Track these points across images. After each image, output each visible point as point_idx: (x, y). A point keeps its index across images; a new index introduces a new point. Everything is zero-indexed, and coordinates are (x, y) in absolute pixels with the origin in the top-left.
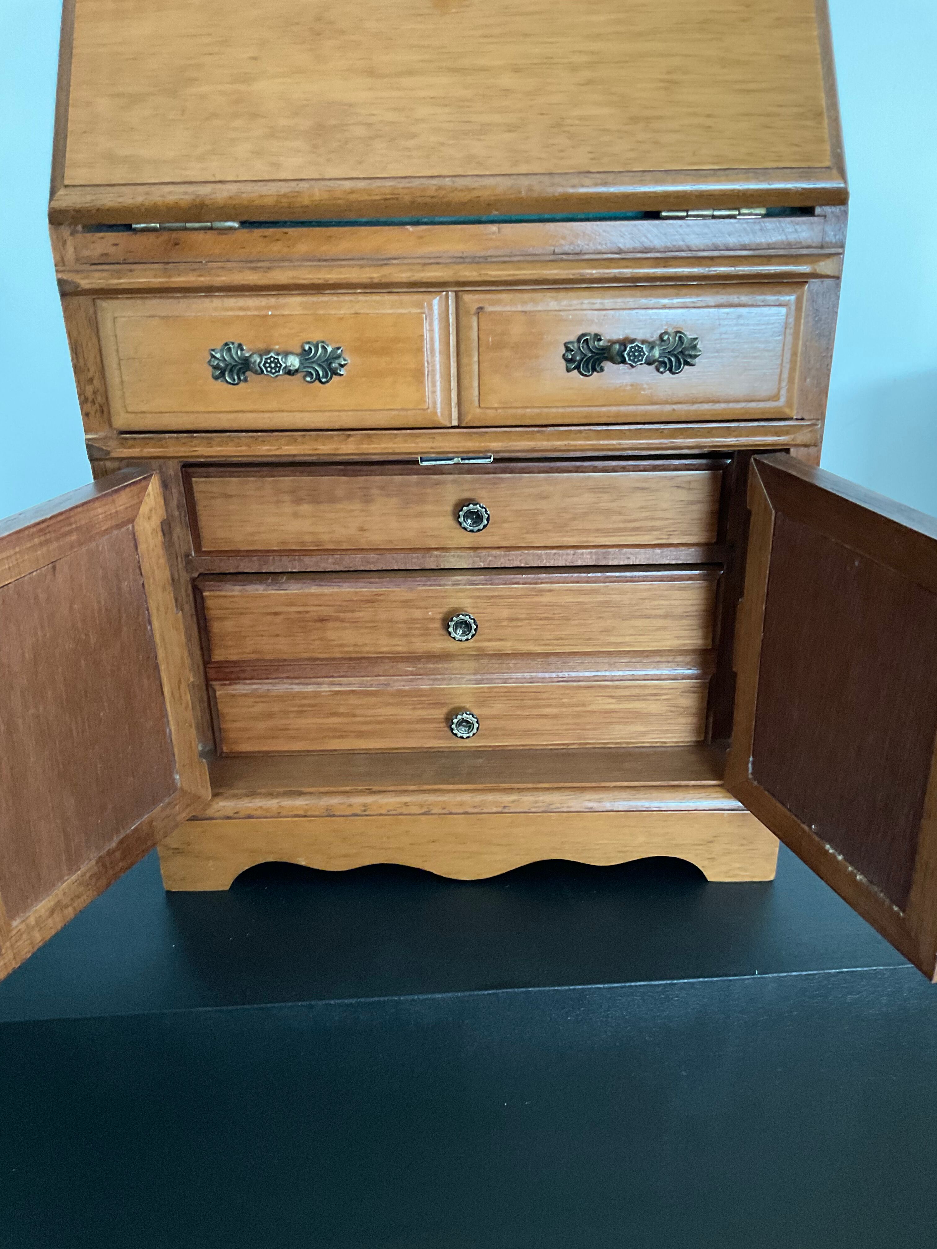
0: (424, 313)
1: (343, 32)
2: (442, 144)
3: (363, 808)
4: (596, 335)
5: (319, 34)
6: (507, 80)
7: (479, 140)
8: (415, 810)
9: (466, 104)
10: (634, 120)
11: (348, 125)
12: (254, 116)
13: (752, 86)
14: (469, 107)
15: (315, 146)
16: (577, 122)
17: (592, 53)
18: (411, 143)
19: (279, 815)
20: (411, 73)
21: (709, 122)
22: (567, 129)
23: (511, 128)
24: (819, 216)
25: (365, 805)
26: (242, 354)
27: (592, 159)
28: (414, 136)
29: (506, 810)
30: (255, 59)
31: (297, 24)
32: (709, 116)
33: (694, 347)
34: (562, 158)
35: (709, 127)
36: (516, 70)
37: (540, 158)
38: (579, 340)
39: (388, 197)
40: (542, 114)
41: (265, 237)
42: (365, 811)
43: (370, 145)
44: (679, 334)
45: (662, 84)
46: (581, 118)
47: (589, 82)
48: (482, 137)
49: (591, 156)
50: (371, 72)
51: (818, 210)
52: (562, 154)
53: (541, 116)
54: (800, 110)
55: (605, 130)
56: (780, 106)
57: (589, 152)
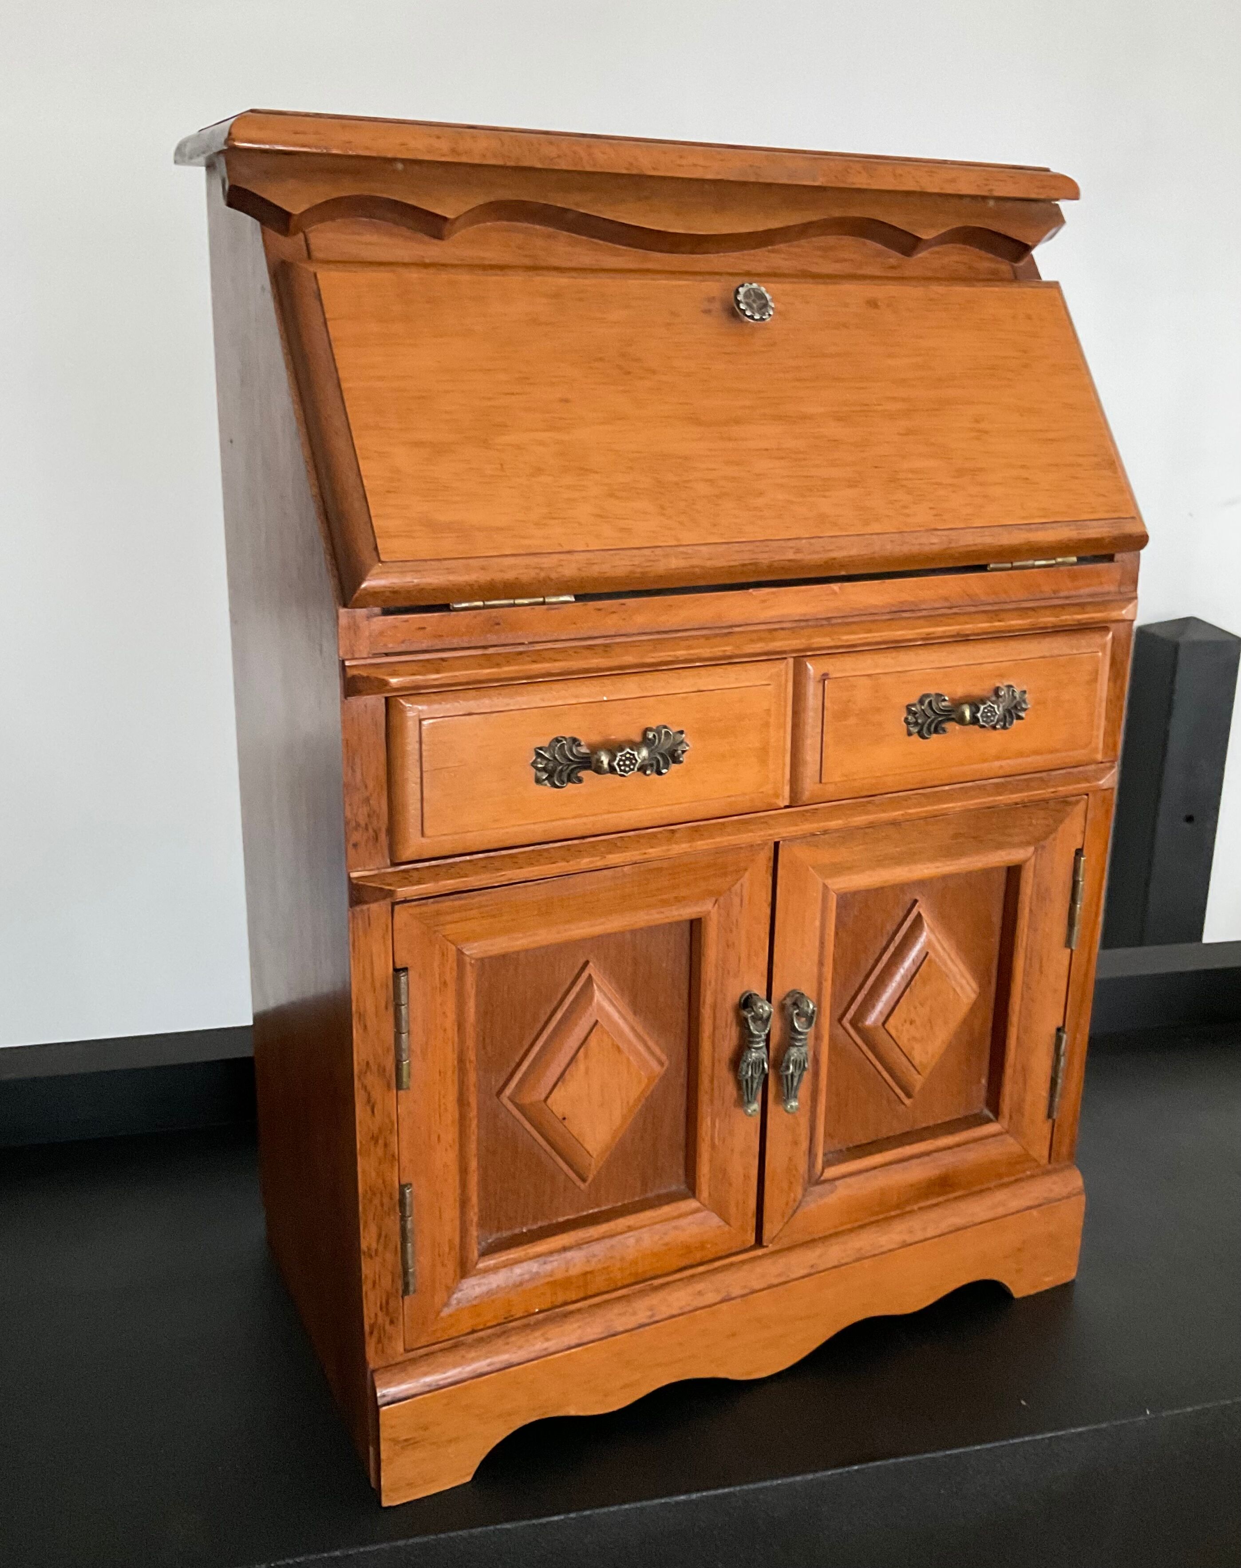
1: (654, 372)
2: (792, 502)
3: (651, 1313)
4: (939, 695)
5: (629, 373)
6: (833, 430)
7: (825, 497)
8: (712, 1298)
9: (801, 456)
10: (960, 472)
11: (690, 481)
12: (584, 471)
13: (1051, 435)
14: (805, 460)
15: (663, 507)
16: (910, 476)
17: (904, 400)
18: (760, 502)
20: (737, 421)
21: (1024, 473)
22: (904, 482)
23: (852, 484)
24: (1117, 562)
25: (652, 1309)
26: (577, 751)
28: (761, 494)
29: (813, 1271)
30: (566, 401)
31: (602, 359)
32: (1023, 467)
33: (1024, 701)
34: (908, 515)
35: (1027, 479)
36: (839, 418)
37: (888, 516)
38: (921, 702)
39: (746, 562)
40: (876, 467)
41: (600, 610)
42: (653, 1316)
43: (719, 505)
44: (1011, 689)
45: (975, 434)
46: (912, 471)
47: (909, 432)
48: (827, 494)
49: (934, 512)
50: (694, 420)
51: (1118, 557)
52: (907, 511)
53: (877, 469)
54: (1096, 459)
55: (937, 484)
56: (1079, 455)
57: (931, 508)
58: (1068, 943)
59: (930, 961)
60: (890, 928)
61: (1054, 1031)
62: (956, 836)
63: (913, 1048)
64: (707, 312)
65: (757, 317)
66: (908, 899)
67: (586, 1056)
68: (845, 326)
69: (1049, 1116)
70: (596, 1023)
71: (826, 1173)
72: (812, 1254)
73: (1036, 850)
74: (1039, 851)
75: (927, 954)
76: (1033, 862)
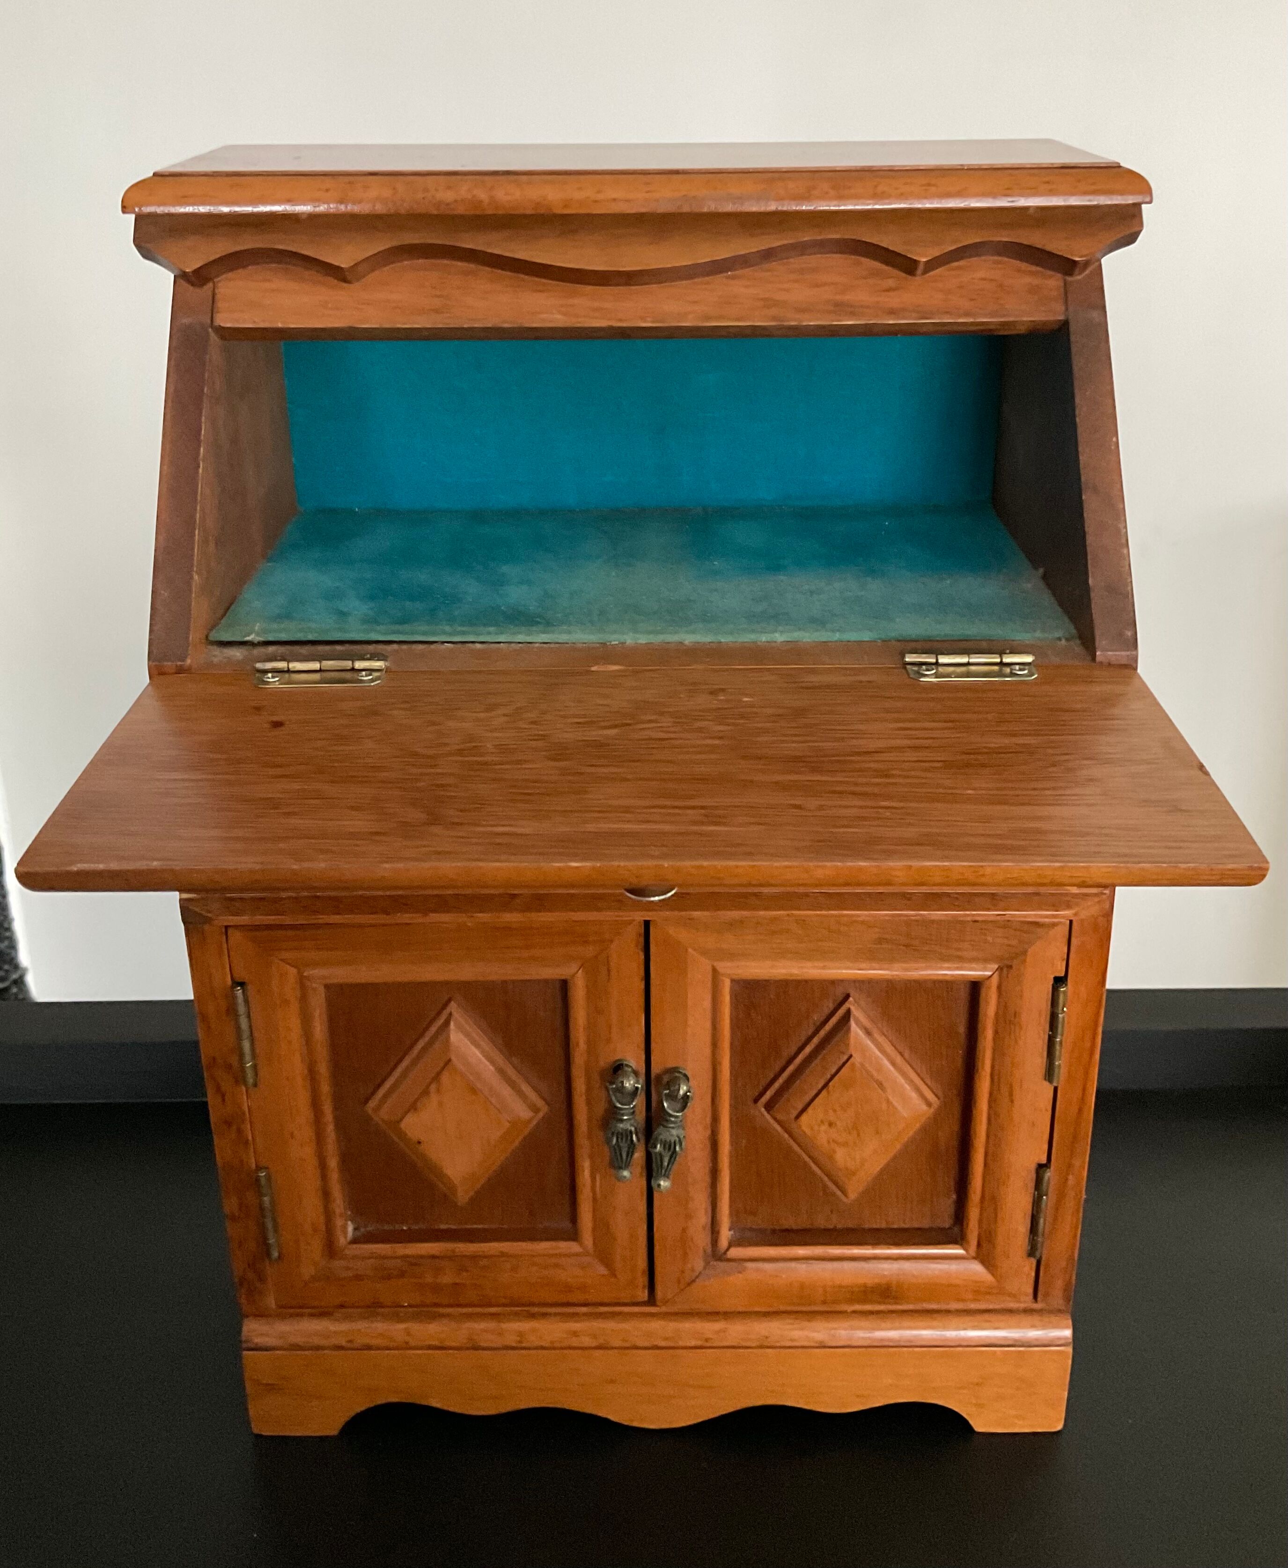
3: (519, 1339)
8: (587, 1341)
19: (406, 1347)
25: (521, 1334)
29: (708, 1344)
42: (520, 1342)
58: (1050, 1074)
59: (853, 1065)
60: (817, 1017)
61: (1033, 1167)
62: (880, 941)
63: (834, 1152)
66: (840, 992)
67: (438, 1091)
69: (1031, 1253)
70: (450, 1060)
71: (734, 1252)
72: (709, 1328)
73: (1000, 969)
74: (1005, 970)
75: (851, 1056)
76: (995, 981)
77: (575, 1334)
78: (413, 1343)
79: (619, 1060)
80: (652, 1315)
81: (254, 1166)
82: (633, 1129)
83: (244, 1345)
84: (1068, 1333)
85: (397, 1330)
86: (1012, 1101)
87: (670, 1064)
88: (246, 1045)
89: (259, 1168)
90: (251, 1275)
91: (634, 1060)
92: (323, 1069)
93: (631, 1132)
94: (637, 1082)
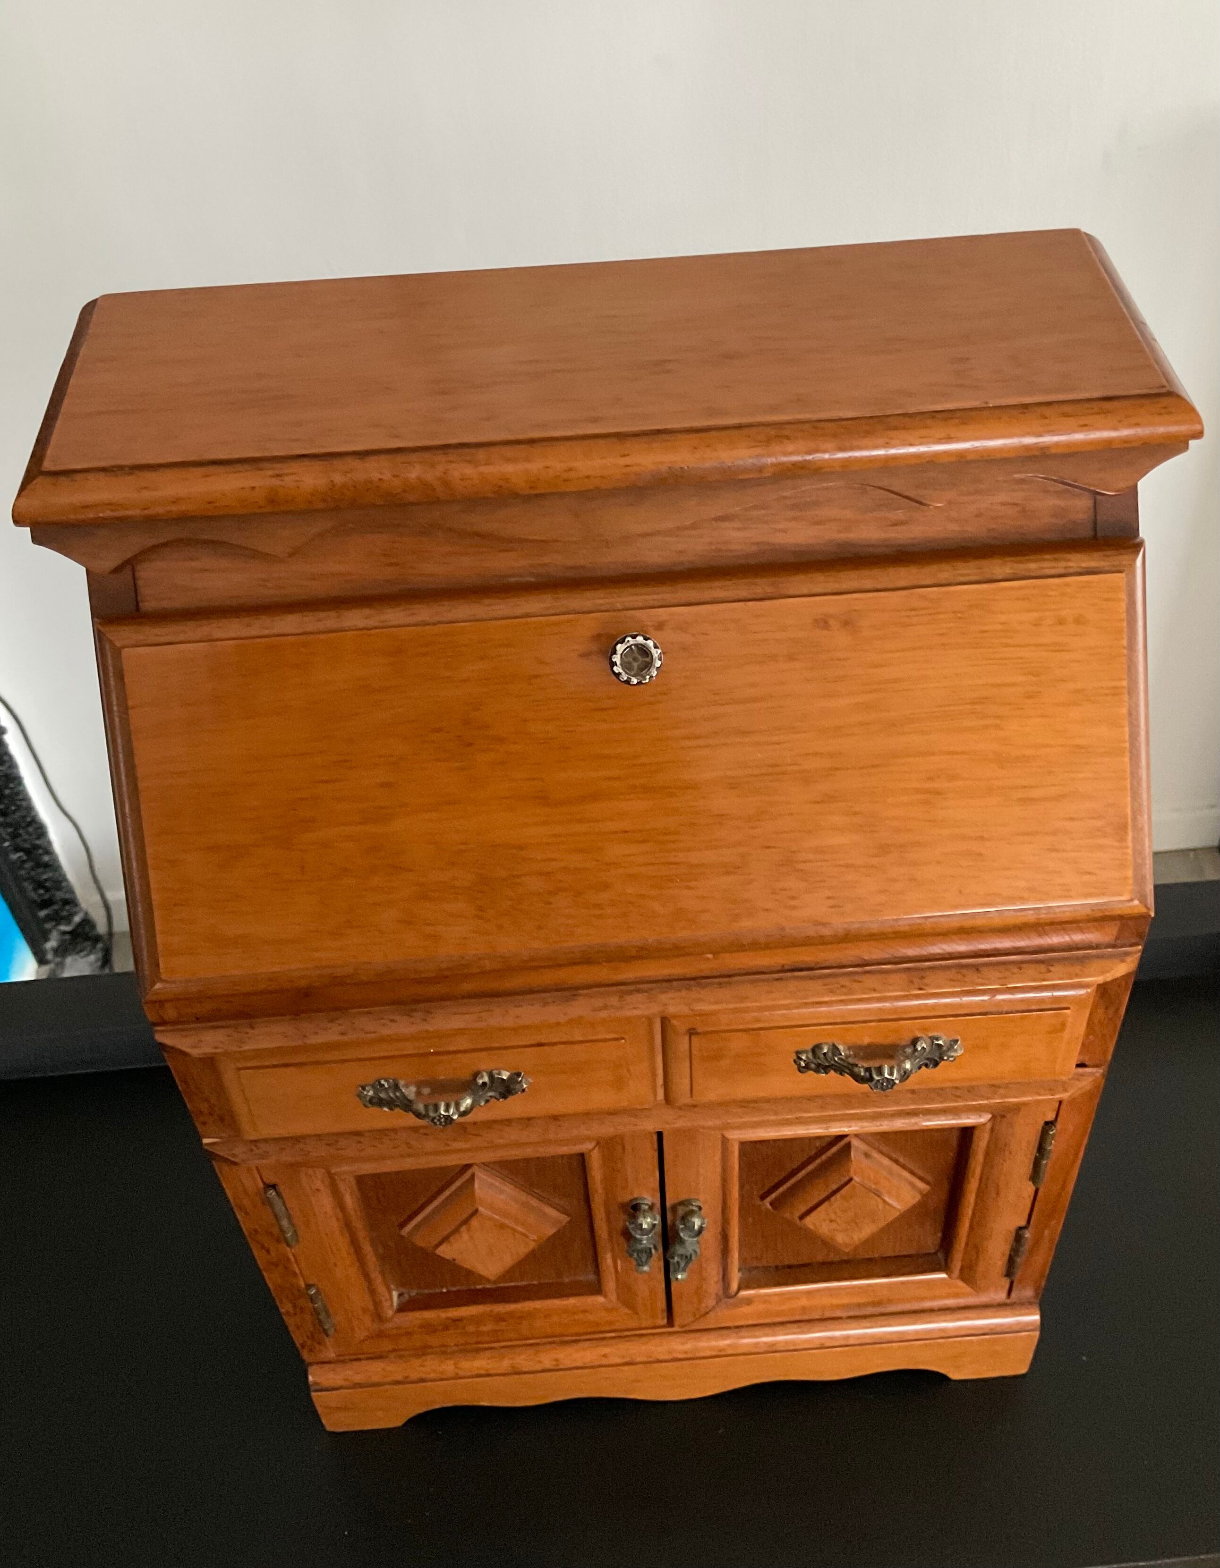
0: (623, 1038)
1: (501, 740)
2: (643, 896)
3: (555, 1363)
5: (470, 745)
6: (721, 802)
7: (689, 888)
8: (615, 1360)
9: (669, 838)
10: (884, 849)
11: (521, 876)
12: (397, 870)
13: (1036, 793)
14: (674, 842)
15: (480, 909)
16: (811, 856)
17: (829, 755)
18: (604, 897)
19: (457, 1377)
20: (595, 797)
21: (979, 847)
22: (800, 866)
25: (556, 1360)
27: (832, 907)
28: (606, 886)
30: (388, 785)
31: (439, 730)
34: (794, 908)
35: (980, 854)
36: (732, 785)
37: (767, 910)
38: (814, 1049)
40: (769, 847)
42: (557, 1365)
43: (550, 903)
44: (936, 1041)
45: (921, 796)
46: (816, 850)
47: (826, 799)
48: (693, 884)
49: (831, 902)
50: (543, 799)
52: (793, 903)
53: (767, 851)
54: (1099, 823)
55: (847, 866)
56: (1072, 819)
57: (829, 898)
58: (1032, 1180)
59: (853, 1185)
61: (1013, 1229)
63: (834, 1235)
64: (584, 655)
65: (635, 681)
67: (469, 1230)
68: (774, 658)
69: (1007, 1275)
70: (476, 1211)
71: (744, 1293)
72: (724, 1342)
73: (994, 1117)
74: (999, 1119)
75: (851, 1179)
76: (989, 1126)
77: (605, 1356)
78: (461, 1373)
79: (636, 1199)
80: (670, 1333)
81: (303, 1285)
82: (652, 1246)
83: (312, 1388)
84: (1036, 1318)
85: (449, 1367)
86: (998, 1194)
87: (683, 1197)
88: (285, 1223)
89: (309, 1286)
90: (309, 1342)
91: (650, 1198)
92: (359, 1224)
93: (650, 1249)
94: (655, 1220)
